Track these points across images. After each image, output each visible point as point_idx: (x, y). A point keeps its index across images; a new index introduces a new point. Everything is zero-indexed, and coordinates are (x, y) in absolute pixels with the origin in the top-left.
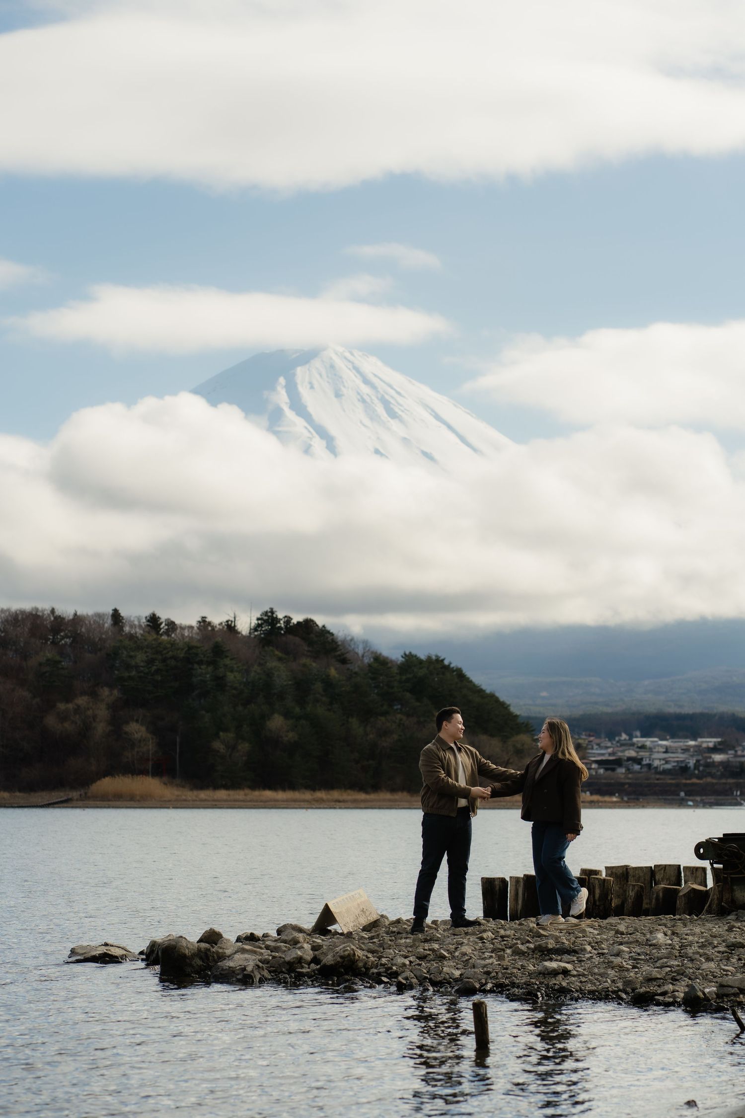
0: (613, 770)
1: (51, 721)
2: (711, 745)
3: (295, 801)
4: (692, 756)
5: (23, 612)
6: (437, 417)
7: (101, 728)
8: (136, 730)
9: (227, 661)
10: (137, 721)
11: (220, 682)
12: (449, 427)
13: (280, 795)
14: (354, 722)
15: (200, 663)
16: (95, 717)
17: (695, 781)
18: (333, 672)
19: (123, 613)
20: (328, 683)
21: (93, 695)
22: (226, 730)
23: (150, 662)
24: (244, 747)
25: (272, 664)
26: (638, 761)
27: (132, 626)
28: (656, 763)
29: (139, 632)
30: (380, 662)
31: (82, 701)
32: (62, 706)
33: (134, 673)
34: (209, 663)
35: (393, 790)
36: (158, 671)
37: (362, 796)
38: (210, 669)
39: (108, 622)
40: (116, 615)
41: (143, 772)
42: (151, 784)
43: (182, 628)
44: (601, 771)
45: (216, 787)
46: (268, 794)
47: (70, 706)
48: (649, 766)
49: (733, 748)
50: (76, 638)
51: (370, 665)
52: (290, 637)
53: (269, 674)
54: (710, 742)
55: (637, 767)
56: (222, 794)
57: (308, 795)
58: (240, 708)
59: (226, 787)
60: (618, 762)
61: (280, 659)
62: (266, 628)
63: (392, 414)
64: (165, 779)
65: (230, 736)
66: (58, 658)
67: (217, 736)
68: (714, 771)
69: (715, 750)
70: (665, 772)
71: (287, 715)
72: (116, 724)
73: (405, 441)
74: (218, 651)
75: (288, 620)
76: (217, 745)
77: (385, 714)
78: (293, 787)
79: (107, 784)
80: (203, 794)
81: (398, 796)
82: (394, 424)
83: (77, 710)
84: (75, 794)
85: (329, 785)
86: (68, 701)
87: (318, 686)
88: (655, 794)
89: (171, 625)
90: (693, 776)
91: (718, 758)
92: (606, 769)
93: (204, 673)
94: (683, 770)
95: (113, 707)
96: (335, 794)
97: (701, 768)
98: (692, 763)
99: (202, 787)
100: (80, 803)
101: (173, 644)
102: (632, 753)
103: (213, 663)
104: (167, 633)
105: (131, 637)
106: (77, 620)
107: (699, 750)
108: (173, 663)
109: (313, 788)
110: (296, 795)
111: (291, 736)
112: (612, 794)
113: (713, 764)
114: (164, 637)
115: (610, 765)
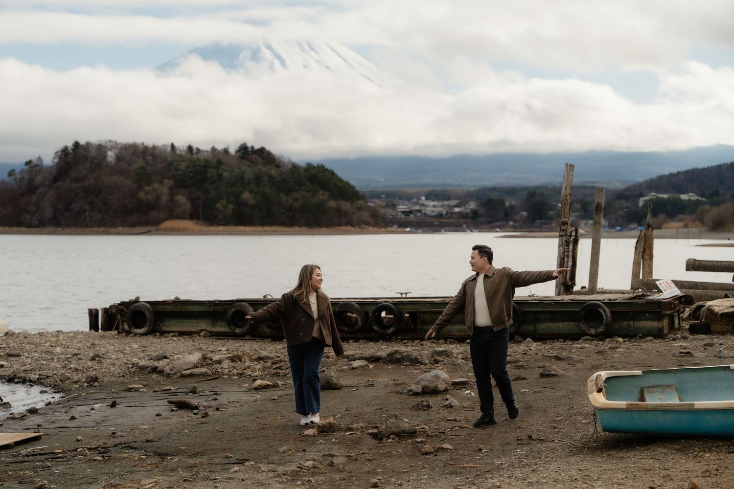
0: (408, 215)
1: (141, 195)
2: (454, 204)
3: (254, 231)
4: (445, 209)
5: (129, 144)
6: (333, 50)
7: (165, 198)
8: (181, 199)
9: (223, 167)
10: (182, 195)
11: (220, 177)
12: (339, 55)
13: (248, 229)
14: (282, 195)
15: (211, 168)
16: (162, 193)
17: (445, 220)
18: (273, 172)
19: (176, 145)
20: (270, 177)
21: (161, 183)
22: (223, 199)
23: (188, 167)
24: (231, 207)
25: (245, 168)
26: (420, 211)
27: (180, 150)
28: (428, 212)
29: (184, 153)
30: (295, 167)
31: (156, 185)
32: (146, 188)
33: (180, 172)
34: (215, 168)
35: (300, 226)
36: (191, 172)
37: (286, 229)
38: (216, 170)
39: (169, 149)
40: (173, 146)
41: (184, 218)
42: (188, 224)
43: (204, 151)
44: (403, 216)
45: (218, 225)
46: (242, 228)
47: (151, 188)
48: (425, 214)
49: (464, 205)
50: (154, 156)
51: (290, 169)
52: (254, 156)
53: (243, 173)
54: (454, 202)
55: (419, 214)
56: (221, 228)
57: (260, 229)
58: (229, 189)
59: (223, 225)
60: (411, 212)
61: (248, 166)
62: (243, 151)
63: (312, 49)
64: (195, 221)
65: (224, 202)
66: (145, 165)
67: (218, 201)
68: (454, 216)
69: (456, 206)
70: (432, 216)
71: (251, 192)
72: (172, 195)
73: (318, 62)
74: (220, 162)
75: (253, 148)
76: (219, 206)
77: (297, 191)
78: (253, 225)
79: (168, 224)
80: (212, 228)
81: (303, 229)
82: (312, 53)
83: (154, 189)
84: (153, 228)
85: (270, 224)
86: (149, 185)
87: (266, 179)
88: (427, 226)
89: (198, 150)
90: (445, 218)
91: (457, 210)
92: (405, 215)
93: (212, 172)
94: (440, 215)
95: (171, 188)
96: (274, 228)
97: (449, 215)
98: (444, 212)
99: (212, 225)
100: (155, 233)
101: (198, 159)
102: (417, 208)
103: (217, 168)
104: (197, 153)
105: (180, 156)
106: (154, 148)
107: (449, 206)
108: (198, 168)
109: (263, 225)
110: (255, 228)
111: (252, 202)
112: (407, 227)
113: (454, 213)
114: (195, 156)
115: (406, 213)
